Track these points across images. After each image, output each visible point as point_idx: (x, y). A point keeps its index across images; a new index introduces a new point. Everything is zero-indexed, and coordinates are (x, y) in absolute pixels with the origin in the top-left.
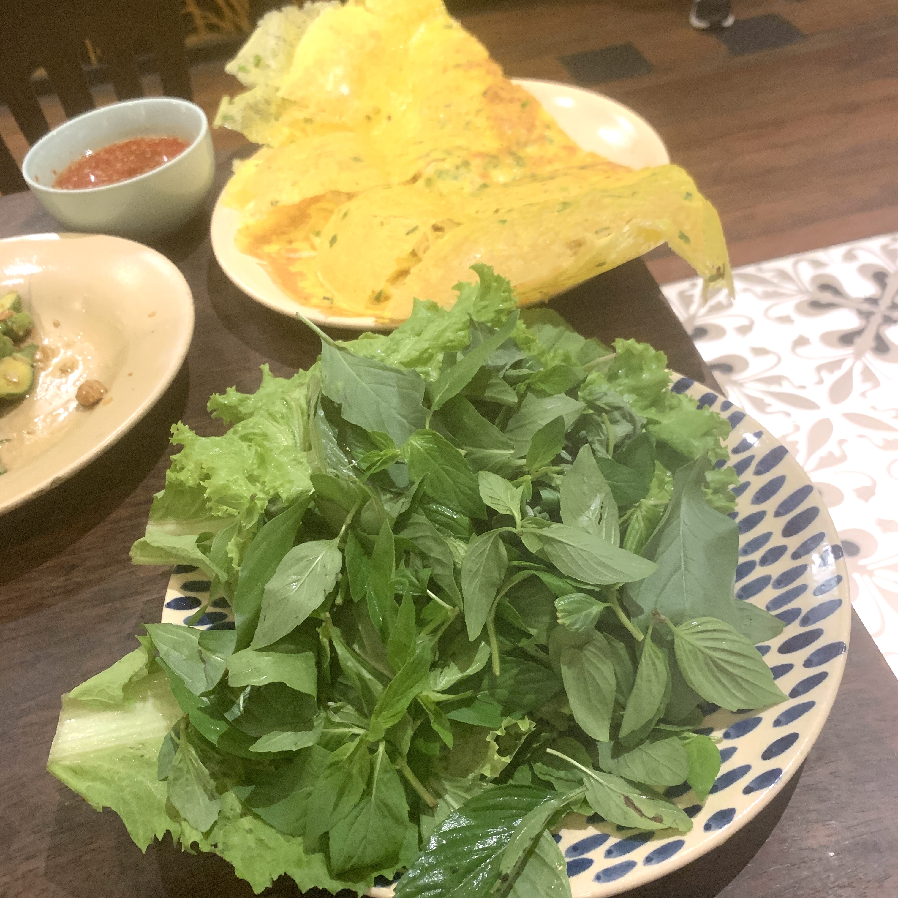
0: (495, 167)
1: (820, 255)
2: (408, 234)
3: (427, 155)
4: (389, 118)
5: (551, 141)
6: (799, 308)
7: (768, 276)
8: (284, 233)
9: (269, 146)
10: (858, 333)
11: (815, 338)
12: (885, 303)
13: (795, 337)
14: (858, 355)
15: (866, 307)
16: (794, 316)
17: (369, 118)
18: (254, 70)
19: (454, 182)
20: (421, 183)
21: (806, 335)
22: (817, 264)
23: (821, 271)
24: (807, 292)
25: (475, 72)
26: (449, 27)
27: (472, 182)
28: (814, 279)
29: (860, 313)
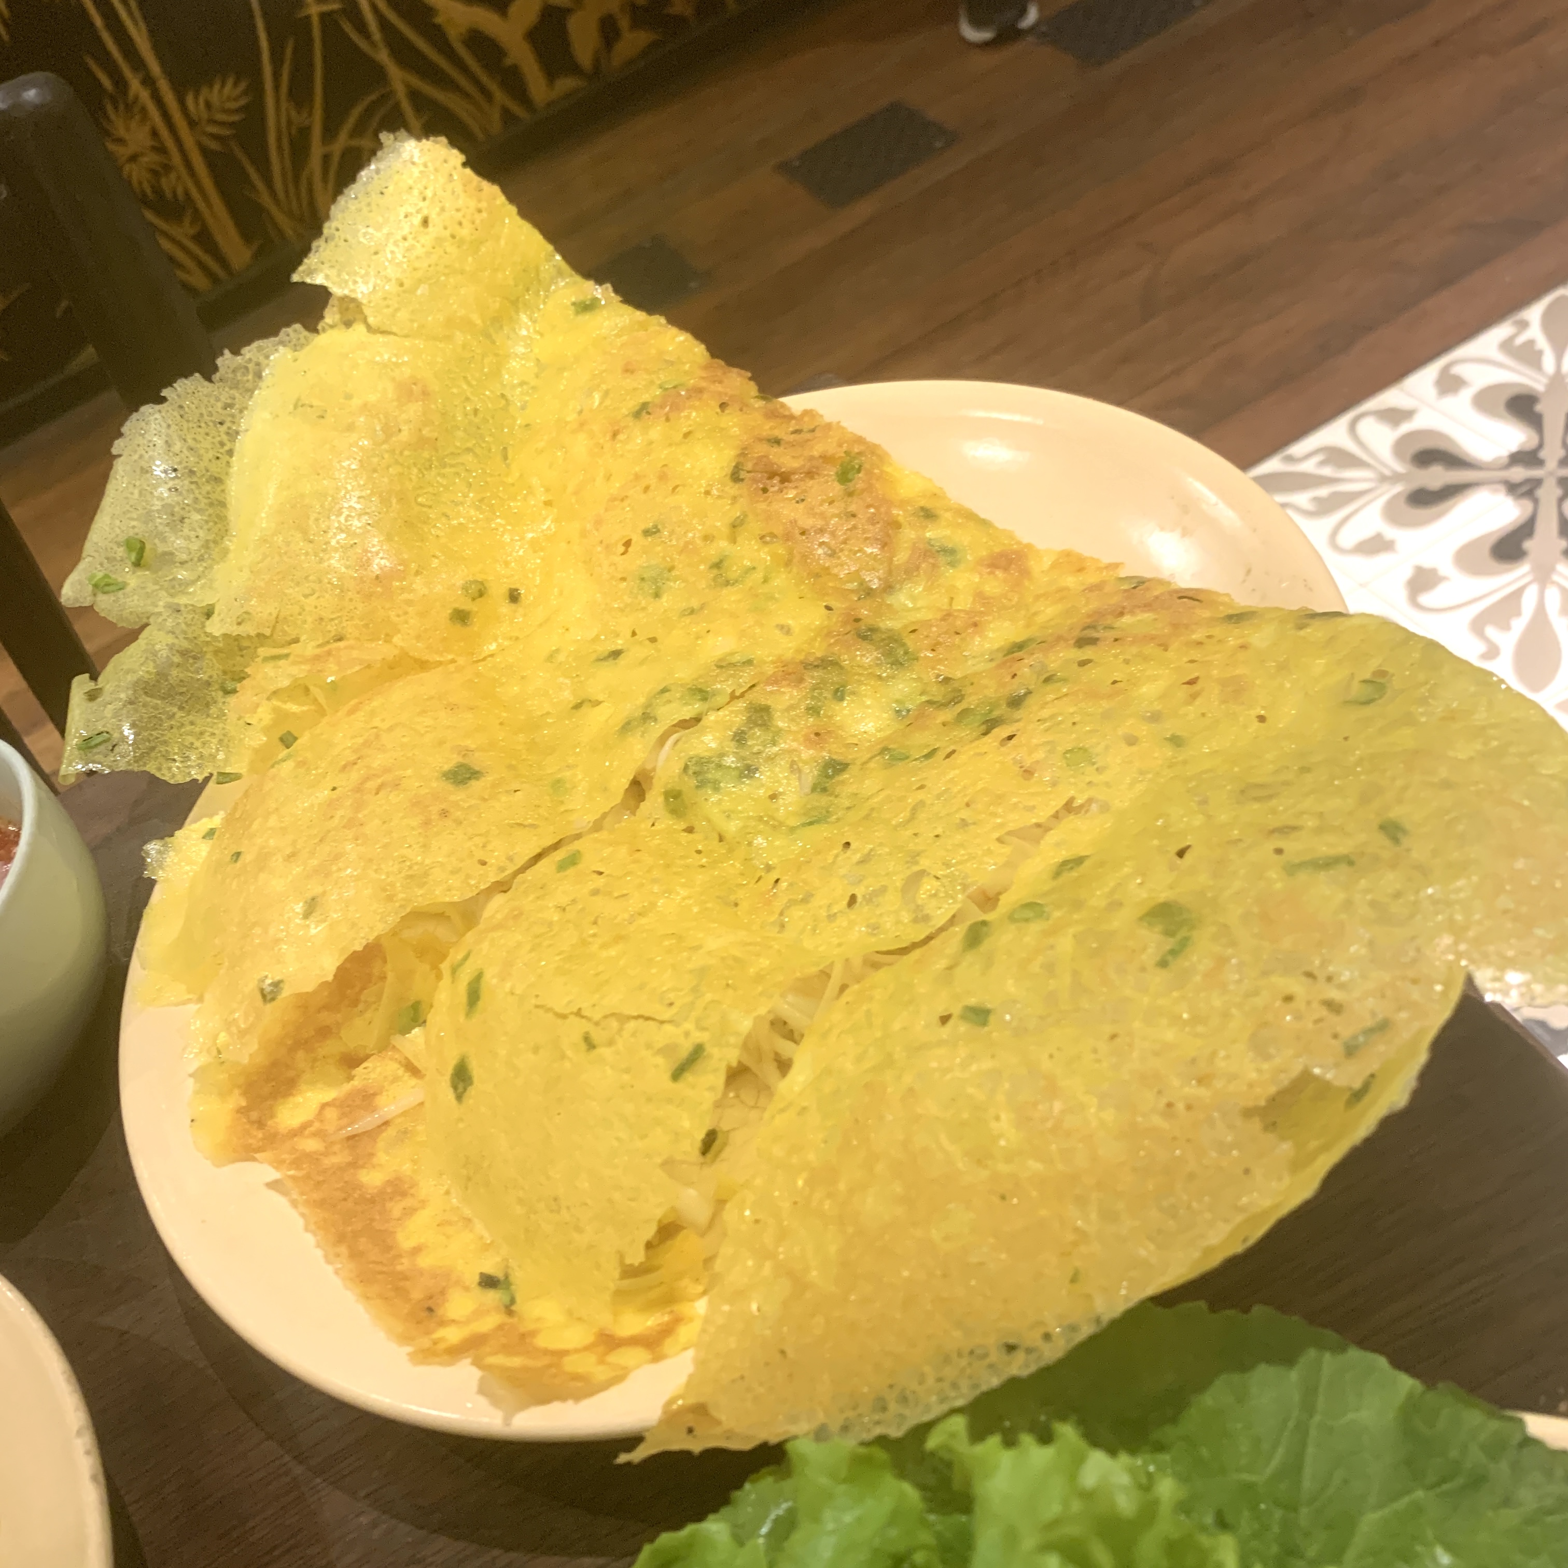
0: (839, 695)
1: (1390, 398)
2: (677, 1074)
3: (647, 717)
4: (514, 597)
5: (950, 553)
6: (1391, 514)
7: (1309, 466)
8: (324, 1032)
9: (226, 778)
10: (1526, 529)
11: (1445, 565)
12: (1552, 453)
13: (1408, 573)
14: (1543, 577)
15: (1519, 473)
16: (1391, 532)
17: (461, 617)
18: (133, 579)
19: (746, 787)
20: (654, 801)
21: (1427, 564)
22: (1394, 416)
23: (1406, 428)
24: (1396, 478)
25: (693, 416)
26: (586, 307)
27: (794, 768)
28: (1399, 447)
29: (1512, 488)
